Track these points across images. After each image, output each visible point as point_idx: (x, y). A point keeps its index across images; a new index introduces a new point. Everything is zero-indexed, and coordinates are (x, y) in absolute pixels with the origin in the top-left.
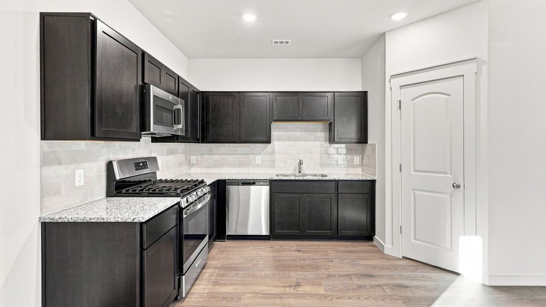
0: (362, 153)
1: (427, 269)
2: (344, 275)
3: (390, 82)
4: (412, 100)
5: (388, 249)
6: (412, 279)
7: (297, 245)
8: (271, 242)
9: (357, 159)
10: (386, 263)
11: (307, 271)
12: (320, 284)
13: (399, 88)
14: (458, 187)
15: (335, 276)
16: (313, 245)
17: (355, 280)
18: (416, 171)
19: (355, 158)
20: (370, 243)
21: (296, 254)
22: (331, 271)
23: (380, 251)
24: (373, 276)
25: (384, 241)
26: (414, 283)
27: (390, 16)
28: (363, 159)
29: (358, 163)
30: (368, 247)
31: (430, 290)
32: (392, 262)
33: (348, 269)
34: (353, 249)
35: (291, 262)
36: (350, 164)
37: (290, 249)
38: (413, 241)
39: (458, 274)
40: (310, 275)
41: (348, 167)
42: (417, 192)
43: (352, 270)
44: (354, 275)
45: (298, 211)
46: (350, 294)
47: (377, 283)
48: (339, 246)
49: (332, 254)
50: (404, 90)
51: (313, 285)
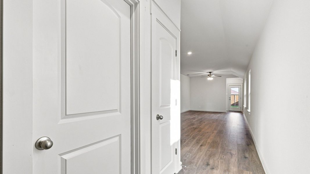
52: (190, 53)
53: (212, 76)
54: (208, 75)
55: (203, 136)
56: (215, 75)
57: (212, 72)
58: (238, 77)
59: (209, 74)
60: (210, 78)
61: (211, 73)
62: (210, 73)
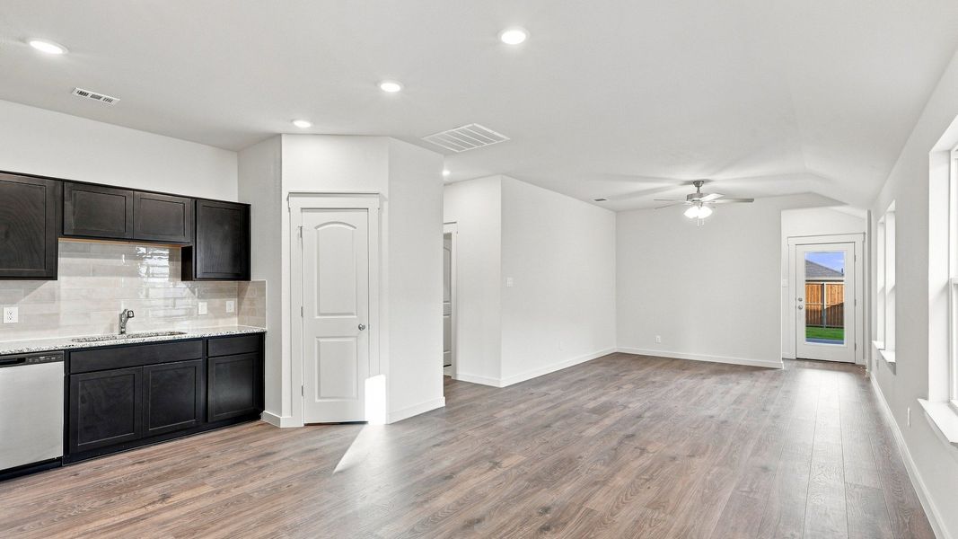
0: (240, 295)
1: (333, 428)
2: (234, 465)
3: (288, 199)
4: (317, 228)
5: (286, 420)
6: (320, 441)
7: (130, 457)
8: (66, 468)
9: (231, 305)
10: (285, 436)
11: (173, 478)
12: (204, 484)
13: (300, 210)
14: (364, 328)
15: (221, 469)
16: (161, 450)
17: (252, 463)
18: (320, 314)
19: (228, 302)
20: (258, 422)
21: (137, 467)
22: (213, 466)
23: (274, 427)
24: (274, 453)
25: (280, 413)
26: (323, 444)
27: (292, 121)
28: (240, 304)
29: (232, 310)
30: (257, 428)
31: (340, 444)
32: (293, 434)
33: (235, 458)
34: (234, 435)
35: (134, 480)
36: (218, 313)
37: (118, 466)
38: (317, 400)
39: (363, 423)
40: (180, 481)
41: (216, 317)
42: (321, 340)
43: (244, 456)
44: (248, 459)
45: (131, 398)
46: (250, 478)
47: (282, 457)
48: (211, 437)
49: (203, 450)
50: (305, 214)
51: (192, 488)
52: (514, 37)
53: (706, 199)
54: (690, 197)
55: (647, 480)
56: (725, 194)
57: (708, 181)
58: (841, 203)
59: (692, 189)
60: (695, 208)
61: (703, 188)
62: (697, 183)
